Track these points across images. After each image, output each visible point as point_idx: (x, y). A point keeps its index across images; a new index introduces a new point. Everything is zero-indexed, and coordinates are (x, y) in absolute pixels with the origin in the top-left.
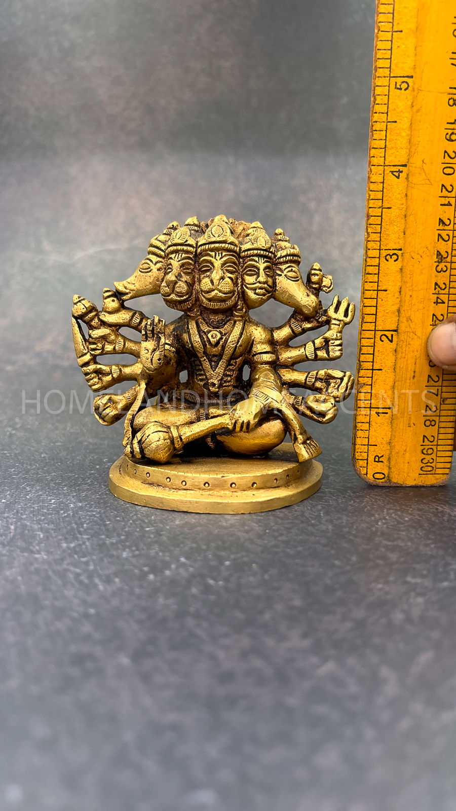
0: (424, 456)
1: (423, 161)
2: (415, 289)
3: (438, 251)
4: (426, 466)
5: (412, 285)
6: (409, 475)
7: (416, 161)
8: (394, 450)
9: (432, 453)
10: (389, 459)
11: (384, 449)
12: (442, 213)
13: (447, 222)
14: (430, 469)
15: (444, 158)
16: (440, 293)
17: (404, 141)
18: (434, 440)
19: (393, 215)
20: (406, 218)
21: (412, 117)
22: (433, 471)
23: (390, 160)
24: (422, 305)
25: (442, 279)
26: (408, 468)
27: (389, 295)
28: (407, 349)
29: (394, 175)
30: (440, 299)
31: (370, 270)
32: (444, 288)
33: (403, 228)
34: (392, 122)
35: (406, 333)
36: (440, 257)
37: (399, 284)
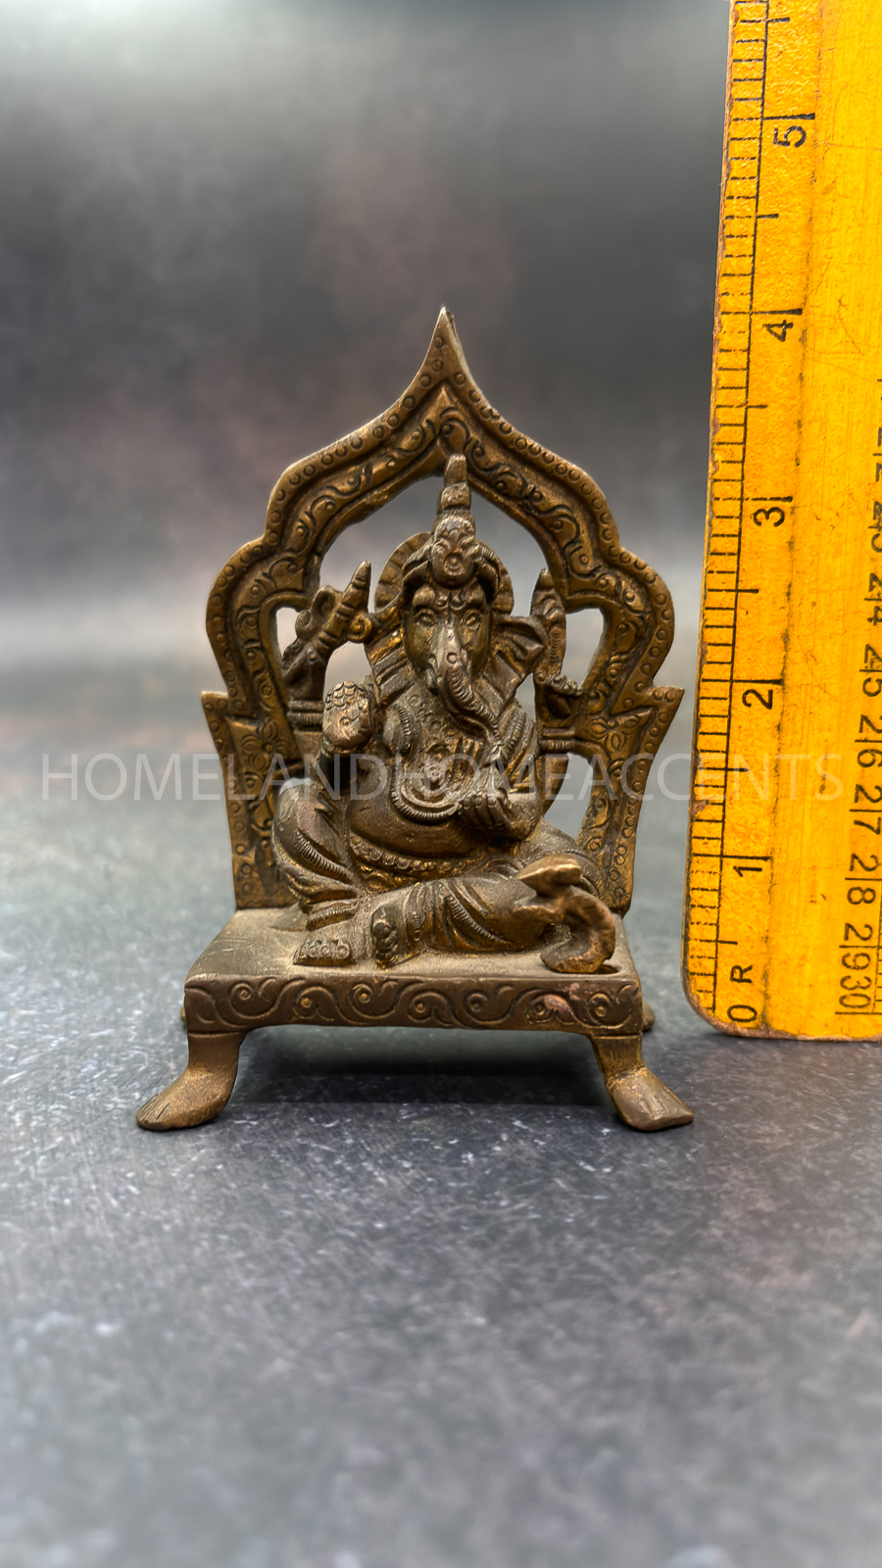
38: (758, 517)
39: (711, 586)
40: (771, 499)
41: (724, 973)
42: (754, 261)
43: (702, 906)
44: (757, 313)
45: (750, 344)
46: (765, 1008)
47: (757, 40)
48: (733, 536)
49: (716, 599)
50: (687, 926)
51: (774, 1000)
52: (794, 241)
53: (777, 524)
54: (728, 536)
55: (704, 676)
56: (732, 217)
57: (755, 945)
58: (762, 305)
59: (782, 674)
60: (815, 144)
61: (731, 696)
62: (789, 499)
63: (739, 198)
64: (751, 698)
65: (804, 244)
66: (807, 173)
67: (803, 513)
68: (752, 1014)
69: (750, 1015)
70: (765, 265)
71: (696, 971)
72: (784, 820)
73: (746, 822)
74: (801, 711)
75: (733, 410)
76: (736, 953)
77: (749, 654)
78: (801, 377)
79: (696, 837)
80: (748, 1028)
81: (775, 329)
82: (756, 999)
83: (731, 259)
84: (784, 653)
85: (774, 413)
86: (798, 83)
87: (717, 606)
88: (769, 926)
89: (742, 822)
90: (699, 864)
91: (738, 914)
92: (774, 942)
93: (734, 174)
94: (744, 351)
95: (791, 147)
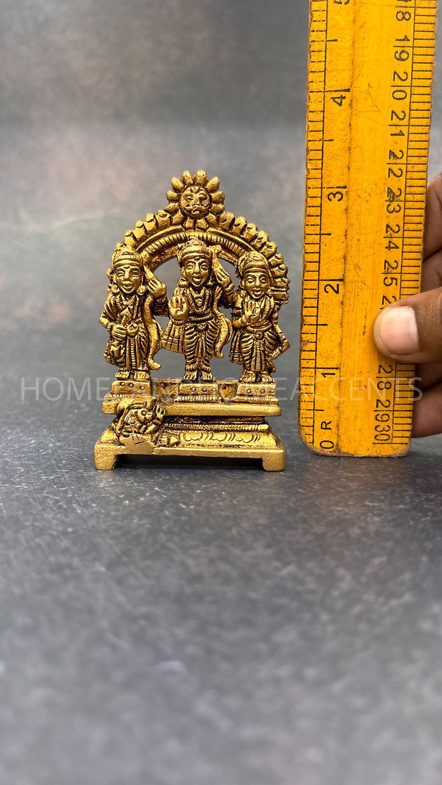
0: (378, 423)
1: (369, 84)
2: (363, 232)
3: (389, 189)
4: (381, 434)
5: (360, 228)
6: (361, 444)
7: (361, 85)
8: (342, 416)
9: (388, 420)
10: (338, 426)
11: (332, 414)
12: (393, 144)
13: (399, 155)
14: (386, 437)
15: (394, 80)
16: (393, 236)
17: (346, 62)
18: (389, 406)
19: (335, 148)
20: (351, 152)
21: (355, 34)
22: (389, 440)
23: (332, 84)
24: (372, 250)
25: (395, 220)
26: (360, 436)
27: (333, 239)
28: (356, 301)
29: (335, 101)
30: (393, 244)
31: (312, 211)
32: (397, 230)
33: (347, 162)
34: (333, 40)
35: (354, 283)
36: (392, 195)
37: (344, 226)
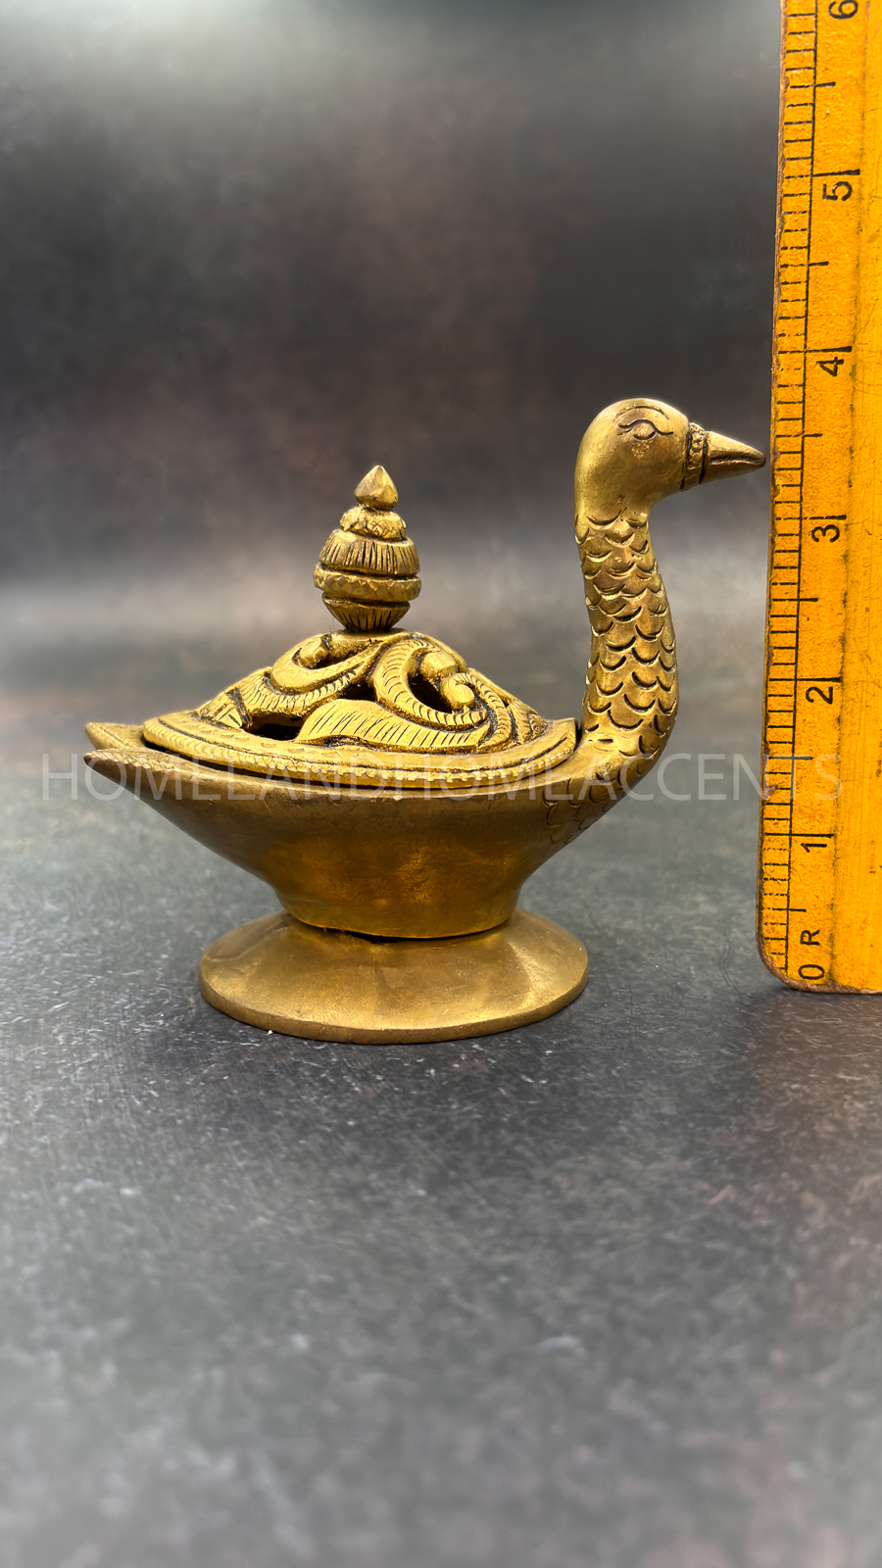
38: (816, 533)
39: (775, 596)
40: (828, 518)
41: (795, 937)
42: (807, 305)
43: (773, 879)
44: (810, 351)
45: (805, 379)
46: (831, 966)
47: (806, 104)
48: (794, 551)
49: (779, 608)
50: (761, 897)
51: (839, 959)
52: (843, 286)
53: (833, 540)
54: (790, 551)
55: (771, 676)
56: (786, 266)
57: (822, 912)
58: (816, 344)
59: (841, 673)
60: (861, 198)
61: (795, 692)
62: (843, 517)
63: (792, 248)
64: (814, 695)
65: (853, 288)
66: (854, 224)
67: (856, 529)
68: (821, 972)
69: (818, 973)
70: (817, 308)
71: (769, 936)
72: (845, 802)
73: (812, 804)
74: (858, 705)
75: (790, 439)
76: (805, 919)
77: (811, 655)
78: (852, 408)
79: (767, 819)
80: (817, 985)
81: (827, 366)
82: (824, 959)
83: (787, 303)
84: (842, 654)
85: (828, 442)
86: (844, 142)
87: (781, 613)
88: (834, 894)
89: (808, 804)
90: (771, 843)
91: (806, 885)
92: (839, 909)
93: (786, 227)
94: (800, 386)
95: (839, 201)
